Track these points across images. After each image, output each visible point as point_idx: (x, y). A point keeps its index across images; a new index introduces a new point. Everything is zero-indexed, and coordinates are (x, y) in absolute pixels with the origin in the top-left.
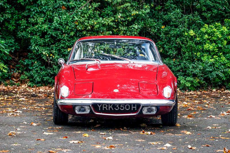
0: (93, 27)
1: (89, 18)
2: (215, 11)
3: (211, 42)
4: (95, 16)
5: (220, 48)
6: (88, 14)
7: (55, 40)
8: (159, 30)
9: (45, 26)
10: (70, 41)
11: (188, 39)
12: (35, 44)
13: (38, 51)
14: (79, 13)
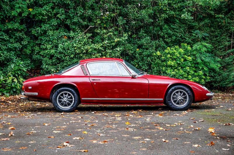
0: (87, 50)
1: (85, 44)
2: (174, 38)
3: (173, 59)
4: (89, 43)
5: (179, 64)
6: (83, 42)
7: (60, 60)
8: (135, 52)
9: (53, 51)
10: (71, 61)
11: (156, 58)
12: (45, 64)
13: (47, 69)
14: (77, 41)
